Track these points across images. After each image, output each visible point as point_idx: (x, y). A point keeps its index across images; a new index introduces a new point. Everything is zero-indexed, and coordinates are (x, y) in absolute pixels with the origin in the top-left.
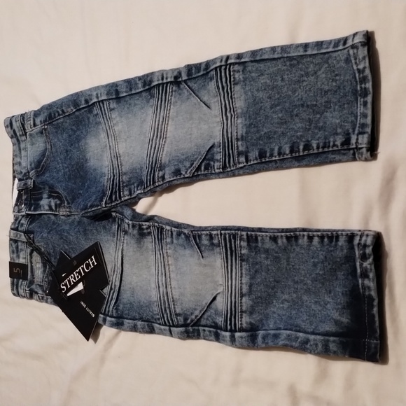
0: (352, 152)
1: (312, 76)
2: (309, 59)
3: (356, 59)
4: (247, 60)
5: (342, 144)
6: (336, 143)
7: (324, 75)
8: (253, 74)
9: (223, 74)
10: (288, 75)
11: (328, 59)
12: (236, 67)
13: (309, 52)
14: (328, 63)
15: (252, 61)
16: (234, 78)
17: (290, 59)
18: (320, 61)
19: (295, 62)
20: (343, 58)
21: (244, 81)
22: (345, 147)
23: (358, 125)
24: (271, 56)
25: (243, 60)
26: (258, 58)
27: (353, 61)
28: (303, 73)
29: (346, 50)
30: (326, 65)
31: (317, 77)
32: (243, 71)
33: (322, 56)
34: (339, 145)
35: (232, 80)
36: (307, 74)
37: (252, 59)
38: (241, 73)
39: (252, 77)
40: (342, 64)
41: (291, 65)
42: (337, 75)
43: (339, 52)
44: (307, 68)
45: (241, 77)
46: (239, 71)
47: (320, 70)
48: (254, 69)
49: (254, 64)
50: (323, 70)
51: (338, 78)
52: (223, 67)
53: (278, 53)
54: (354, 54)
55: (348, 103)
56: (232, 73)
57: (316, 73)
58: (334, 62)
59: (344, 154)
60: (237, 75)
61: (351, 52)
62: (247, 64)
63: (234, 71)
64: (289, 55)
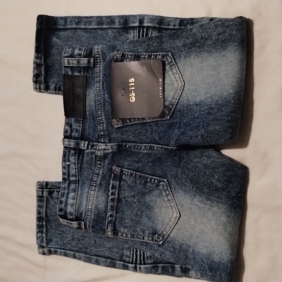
0: (49, 187)
1: (75, 238)
2: (74, 249)
3: (42, 239)
4: (118, 262)
5: (53, 192)
6: (57, 193)
7: (68, 236)
8: (116, 250)
9: (138, 258)
10: (91, 243)
11: (62, 245)
12: (127, 259)
13: (72, 253)
14: (63, 243)
15: (115, 260)
16: (130, 252)
17: (86, 253)
18: (67, 246)
19: (83, 250)
20: (53, 243)
21: (124, 248)
22: (52, 190)
23: (45, 202)
24: (99, 258)
25: (122, 263)
26: (109, 260)
27: (44, 239)
28: (81, 241)
29: (49, 246)
30: (65, 242)
31: (72, 236)
32: (123, 255)
33: (66, 248)
34: (55, 192)
35: (132, 252)
36: (79, 240)
37: (114, 261)
38: (125, 254)
39: (117, 249)
40: (54, 240)
41: (87, 249)
42: (60, 234)
43: (54, 247)
44: (77, 244)
45: (125, 252)
46: (127, 256)
47: (69, 240)
48: (114, 254)
49: (113, 257)
50: (68, 240)
51: (60, 232)
52: (138, 262)
53: (93, 259)
54: (43, 243)
55: (53, 215)
56: (132, 256)
57: (73, 239)
58: (59, 242)
59: (53, 186)
60: (128, 254)
61: (44, 244)
62: (119, 259)
63: (130, 257)
64: (86, 255)
